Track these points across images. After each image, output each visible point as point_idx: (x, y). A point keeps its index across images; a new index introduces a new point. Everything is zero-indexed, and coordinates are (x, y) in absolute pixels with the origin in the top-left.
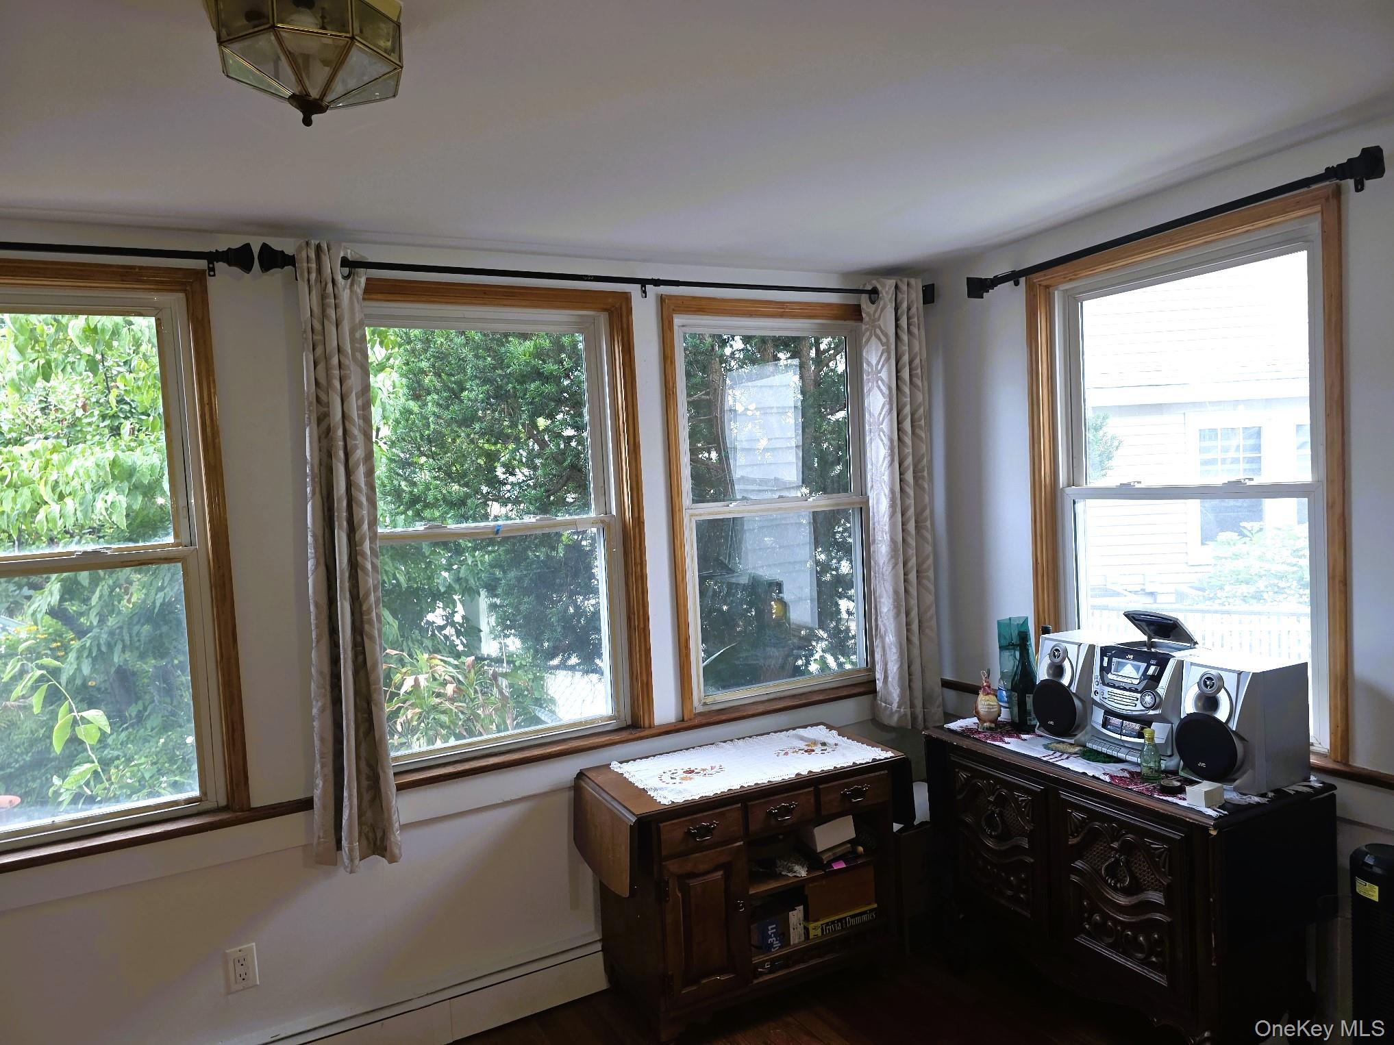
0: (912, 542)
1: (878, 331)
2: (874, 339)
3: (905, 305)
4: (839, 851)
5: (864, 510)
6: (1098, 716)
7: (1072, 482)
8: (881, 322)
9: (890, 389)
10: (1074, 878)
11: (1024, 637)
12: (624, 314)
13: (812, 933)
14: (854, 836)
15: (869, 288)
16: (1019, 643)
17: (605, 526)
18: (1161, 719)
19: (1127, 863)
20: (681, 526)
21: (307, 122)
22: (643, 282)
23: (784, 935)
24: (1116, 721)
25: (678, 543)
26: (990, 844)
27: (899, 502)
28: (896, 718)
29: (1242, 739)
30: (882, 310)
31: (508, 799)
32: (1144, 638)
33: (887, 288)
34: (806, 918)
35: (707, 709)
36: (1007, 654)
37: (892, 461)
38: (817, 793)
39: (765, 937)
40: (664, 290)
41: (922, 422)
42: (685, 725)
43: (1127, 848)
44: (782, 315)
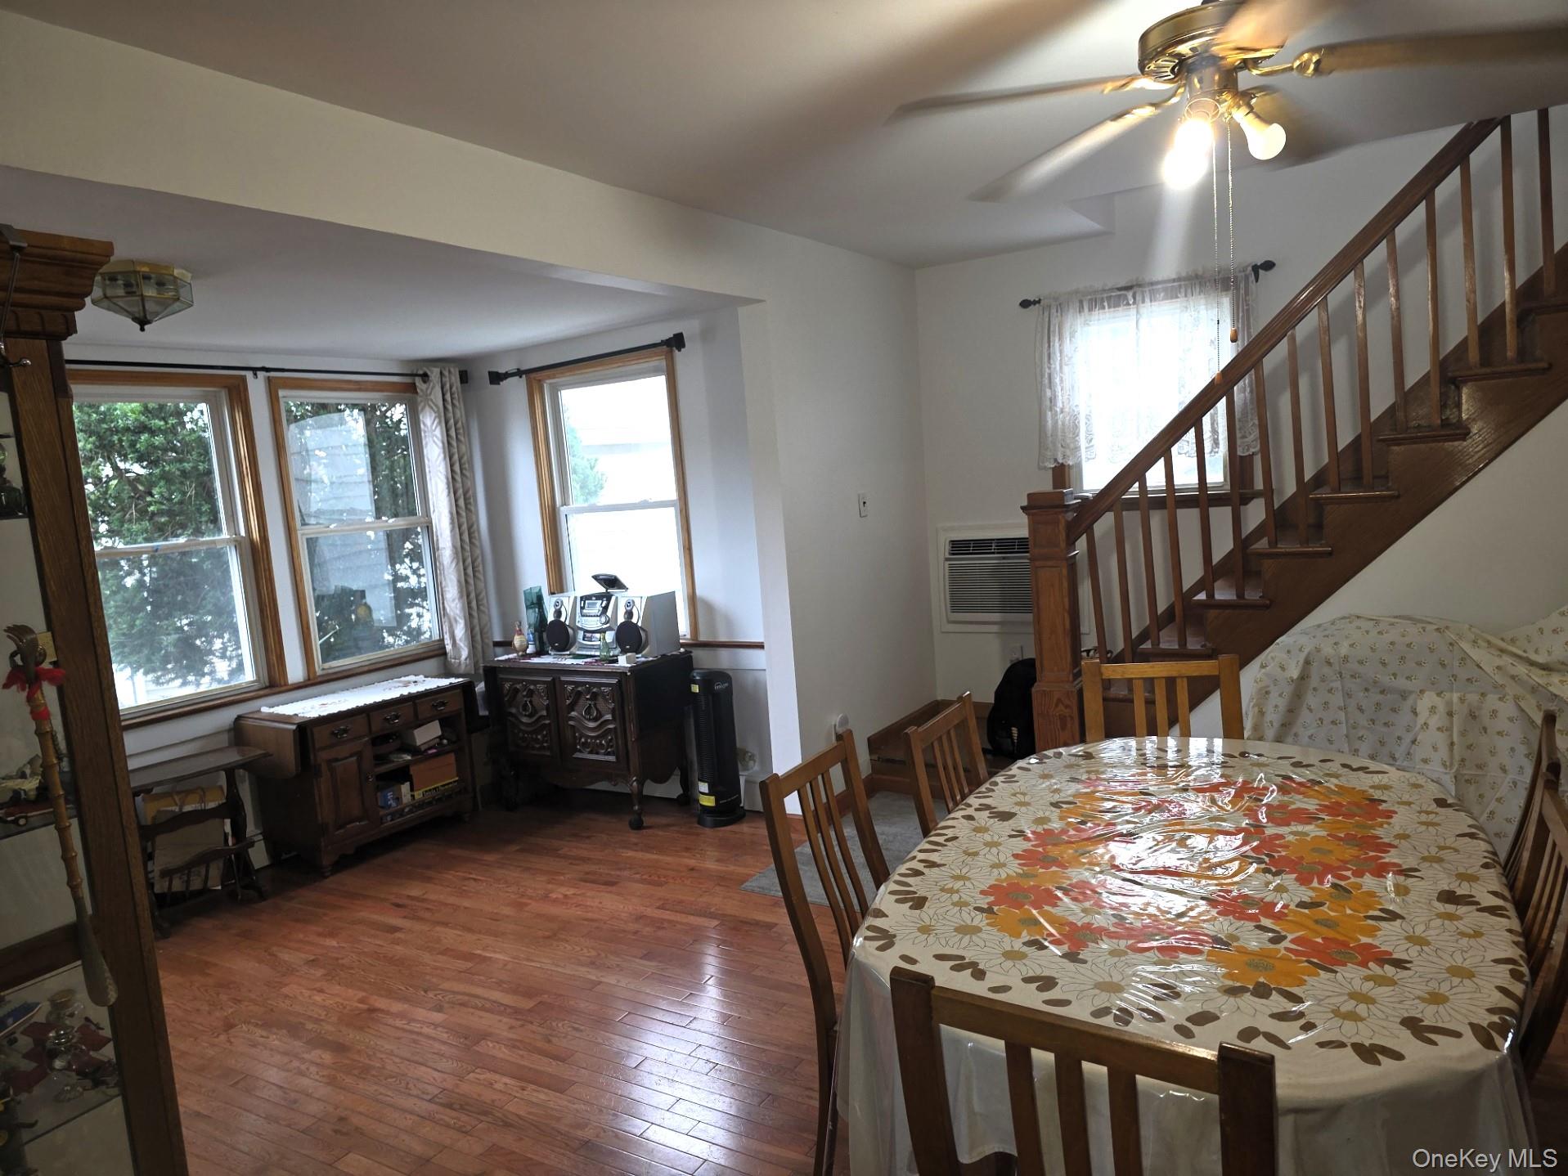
0: (468, 548)
1: (430, 403)
2: (427, 408)
3: (448, 386)
4: (432, 743)
5: (429, 528)
6: (581, 634)
7: (565, 503)
8: (432, 397)
9: (443, 443)
10: (571, 723)
11: (540, 598)
12: (242, 389)
13: (417, 797)
14: (440, 733)
15: (421, 372)
16: (537, 602)
17: (238, 544)
18: (610, 629)
19: (595, 704)
20: (297, 542)
21: (142, 329)
22: (255, 370)
23: (398, 799)
24: (588, 635)
25: (295, 555)
26: (525, 720)
27: (456, 520)
28: (463, 667)
29: (644, 630)
30: (432, 389)
31: (183, 740)
32: (603, 590)
33: (434, 373)
34: (412, 789)
35: (325, 672)
36: (531, 611)
37: (449, 492)
38: (415, 705)
39: (386, 800)
40: (272, 374)
41: (467, 466)
42: (309, 682)
43: (594, 696)
44: (359, 390)
